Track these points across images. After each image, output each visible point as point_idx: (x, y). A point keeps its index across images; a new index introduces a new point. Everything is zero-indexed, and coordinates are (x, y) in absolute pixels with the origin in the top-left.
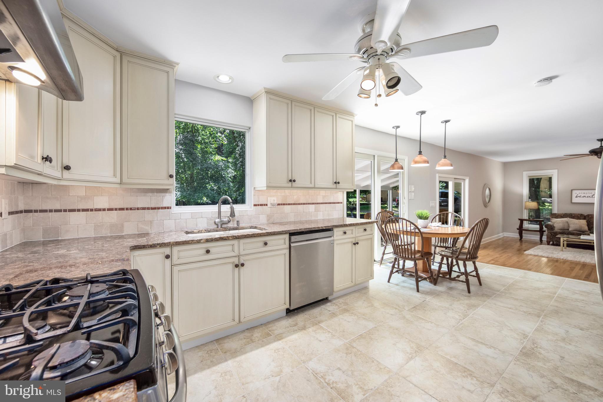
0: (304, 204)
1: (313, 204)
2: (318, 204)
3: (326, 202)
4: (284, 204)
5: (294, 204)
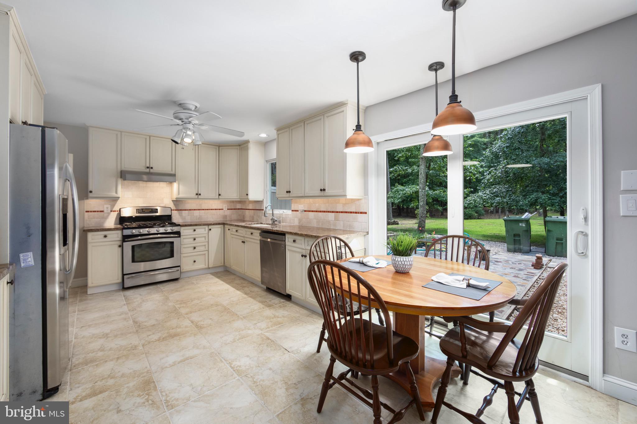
0: (324, 212)
1: (333, 212)
2: (337, 212)
3: (342, 211)
4: (309, 211)
5: (316, 211)
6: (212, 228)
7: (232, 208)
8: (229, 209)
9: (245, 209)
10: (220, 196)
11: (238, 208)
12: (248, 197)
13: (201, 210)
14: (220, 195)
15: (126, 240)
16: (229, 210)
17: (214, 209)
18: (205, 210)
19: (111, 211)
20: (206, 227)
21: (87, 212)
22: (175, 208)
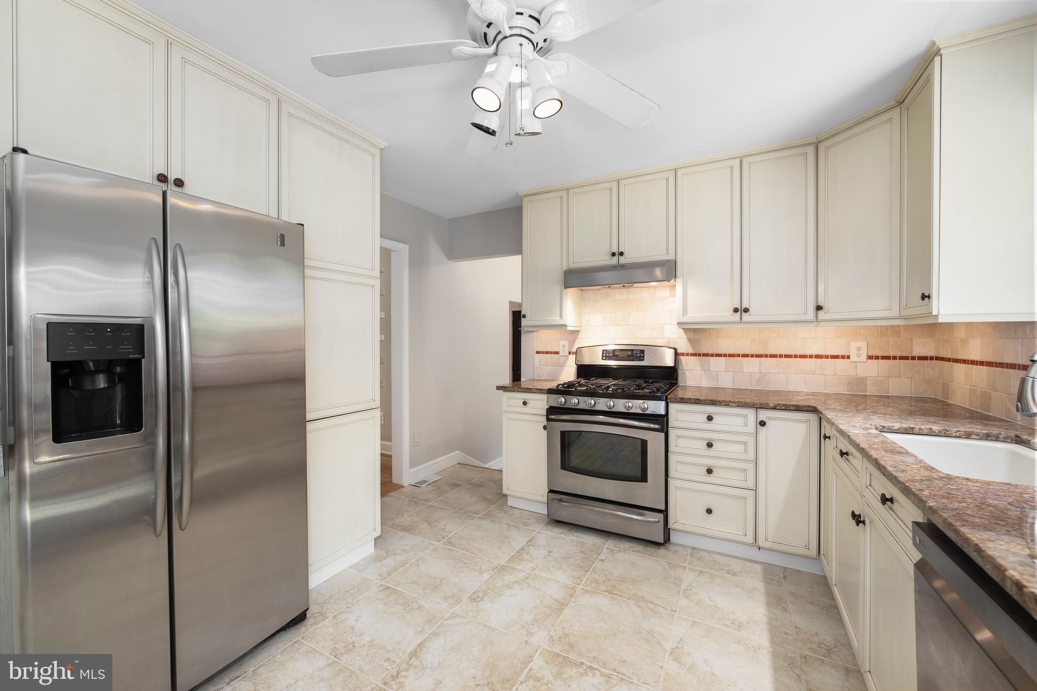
6: (770, 419)
7: (891, 354)
8: (877, 358)
9: (949, 360)
10: (820, 312)
11: (921, 355)
12: (930, 307)
13: (766, 356)
14: (819, 308)
15: (553, 417)
16: (874, 361)
17: (811, 357)
18: (781, 356)
19: (570, 353)
20: (750, 413)
21: (538, 352)
22: (691, 351)
